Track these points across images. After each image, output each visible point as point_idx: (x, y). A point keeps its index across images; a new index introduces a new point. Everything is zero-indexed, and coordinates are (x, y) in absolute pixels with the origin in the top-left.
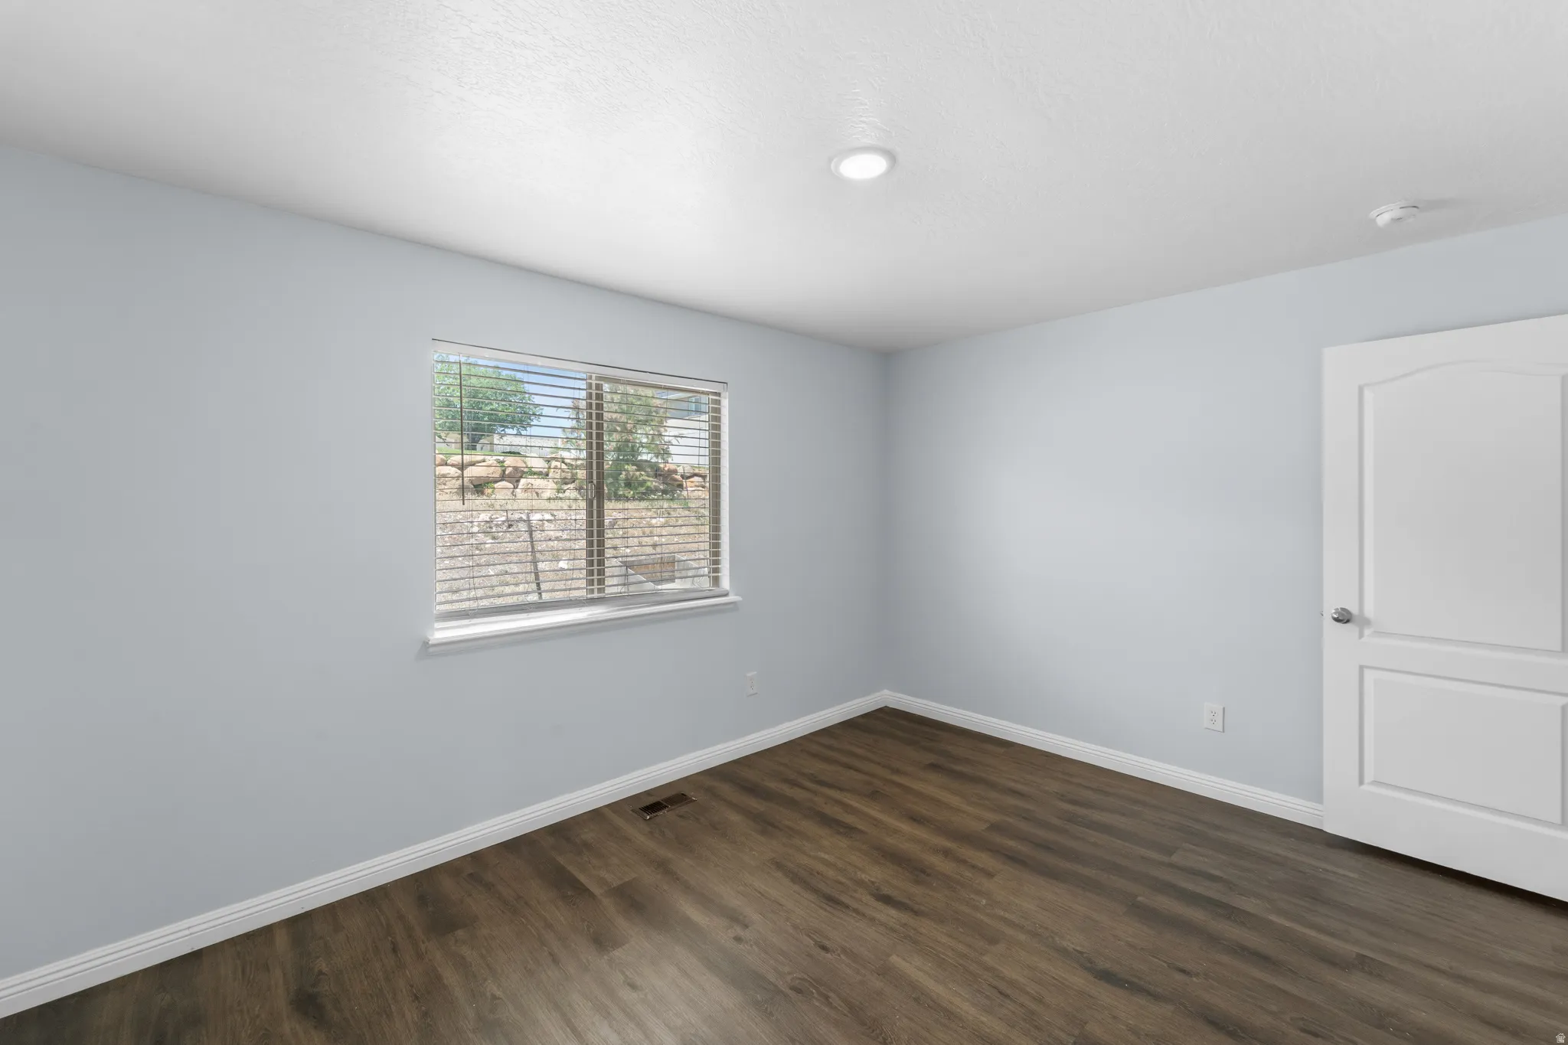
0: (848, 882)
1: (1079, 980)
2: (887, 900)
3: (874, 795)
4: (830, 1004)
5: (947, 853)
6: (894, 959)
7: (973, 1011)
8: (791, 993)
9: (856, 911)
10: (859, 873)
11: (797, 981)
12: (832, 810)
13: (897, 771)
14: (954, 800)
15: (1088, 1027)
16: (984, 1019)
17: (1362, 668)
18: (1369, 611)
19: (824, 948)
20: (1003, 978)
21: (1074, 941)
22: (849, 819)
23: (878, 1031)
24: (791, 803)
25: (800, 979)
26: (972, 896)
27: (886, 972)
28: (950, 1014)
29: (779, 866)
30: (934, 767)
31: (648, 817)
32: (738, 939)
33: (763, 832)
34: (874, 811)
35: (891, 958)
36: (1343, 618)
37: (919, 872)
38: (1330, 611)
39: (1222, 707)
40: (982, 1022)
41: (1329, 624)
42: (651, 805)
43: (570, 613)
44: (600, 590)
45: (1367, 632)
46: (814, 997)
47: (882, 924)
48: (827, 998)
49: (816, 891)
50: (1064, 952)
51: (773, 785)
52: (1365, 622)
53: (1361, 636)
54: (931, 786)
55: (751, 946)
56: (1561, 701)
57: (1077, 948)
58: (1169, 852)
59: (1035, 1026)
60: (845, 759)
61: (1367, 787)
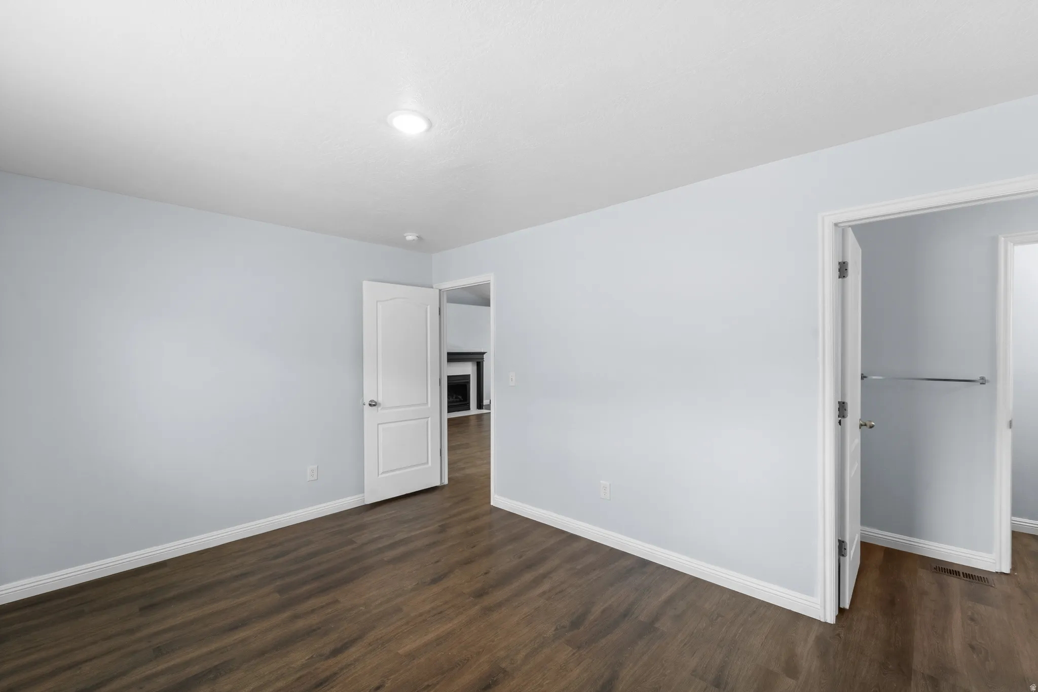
2: (337, 652)
5: (297, 616)
6: (401, 651)
7: (450, 624)
10: (292, 665)
13: (132, 631)
15: (465, 591)
16: (456, 621)
17: (378, 424)
18: (380, 399)
20: (429, 611)
21: (409, 584)
23: (459, 662)
26: (353, 612)
27: (411, 655)
28: (450, 633)
35: (401, 653)
36: (373, 404)
37: (313, 632)
38: (367, 401)
40: (458, 622)
41: (367, 407)
47: (365, 654)
50: (414, 589)
52: (379, 404)
53: (378, 411)
56: (426, 420)
57: (414, 584)
58: (351, 542)
59: (463, 607)
60: (45, 669)
61: (380, 476)
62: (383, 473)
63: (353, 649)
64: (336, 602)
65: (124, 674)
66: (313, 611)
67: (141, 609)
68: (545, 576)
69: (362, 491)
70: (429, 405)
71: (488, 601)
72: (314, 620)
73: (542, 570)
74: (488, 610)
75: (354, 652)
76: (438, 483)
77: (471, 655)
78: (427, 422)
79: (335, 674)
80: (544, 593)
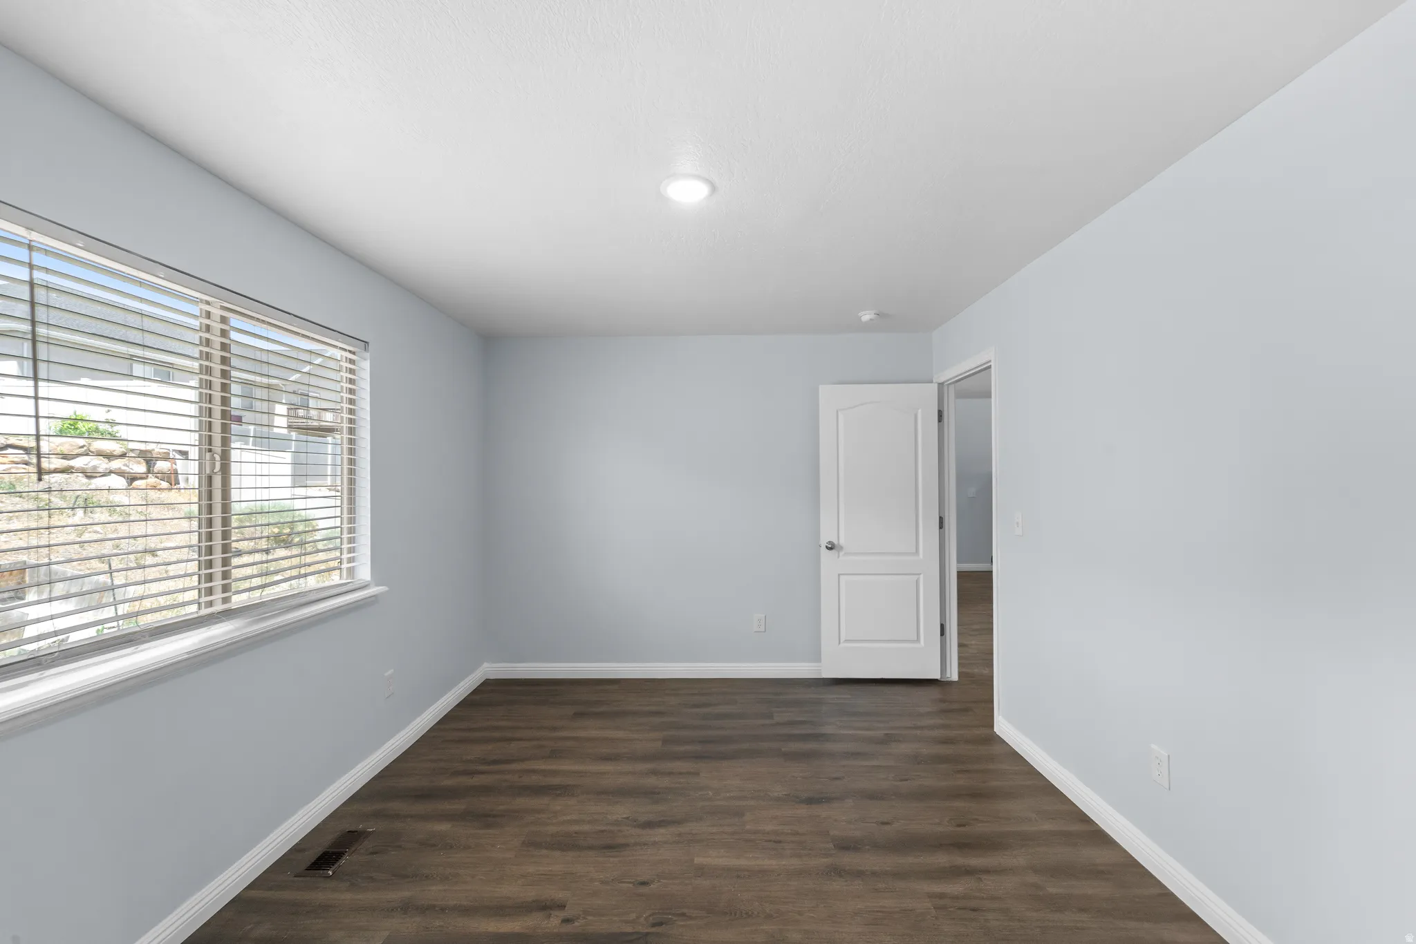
0: (609, 828)
1: (803, 811)
2: (649, 825)
3: (555, 754)
4: (691, 918)
5: (654, 773)
6: (698, 860)
7: (774, 862)
8: (654, 930)
9: (636, 844)
10: (608, 816)
11: (651, 918)
12: (534, 779)
13: (554, 729)
14: (621, 734)
15: (832, 833)
16: (784, 863)
17: (839, 575)
18: (842, 542)
19: (644, 883)
20: (768, 833)
21: (778, 791)
22: (556, 781)
23: (738, 912)
24: (486, 790)
25: (650, 916)
26: (700, 793)
27: (702, 871)
28: (763, 872)
29: (537, 845)
30: (579, 715)
31: (330, 873)
32: (566, 921)
33: (488, 826)
34: (566, 766)
35: (695, 862)
36: (831, 547)
37: (652, 794)
38: (824, 543)
39: (764, 616)
40: (784, 865)
41: (823, 550)
42: (319, 859)
43: (191, 636)
44: (226, 600)
45: (841, 554)
46: (675, 920)
47: (666, 843)
48: (683, 915)
49: (591, 848)
50: (778, 799)
51: (448, 782)
52: (841, 548)
53: (839, 557)
54: (592, 730)
55: (584, 918)
56: (915, 578)
57: (784, 793)
58: (770, 716)
59: (810, 850)
60: (497, 734)
61: (842, 645)
62: (846, 641)
63: (662, 831)
64: (697, 774)
65: (523, 760)
66: (670, 774)
67: (575, 714)
68: (969, 872)
69: (817, 657)
70: (921, 556)
71: (849, 860)
72: (665, 782)
73: (975, 861)
74: (837, 872)
75: (660, 834)
76: (937, 676)
77: (758, 913)
78: (917, 582)
79: (626, 845)
80: (942, 896)
